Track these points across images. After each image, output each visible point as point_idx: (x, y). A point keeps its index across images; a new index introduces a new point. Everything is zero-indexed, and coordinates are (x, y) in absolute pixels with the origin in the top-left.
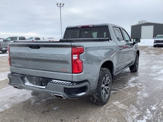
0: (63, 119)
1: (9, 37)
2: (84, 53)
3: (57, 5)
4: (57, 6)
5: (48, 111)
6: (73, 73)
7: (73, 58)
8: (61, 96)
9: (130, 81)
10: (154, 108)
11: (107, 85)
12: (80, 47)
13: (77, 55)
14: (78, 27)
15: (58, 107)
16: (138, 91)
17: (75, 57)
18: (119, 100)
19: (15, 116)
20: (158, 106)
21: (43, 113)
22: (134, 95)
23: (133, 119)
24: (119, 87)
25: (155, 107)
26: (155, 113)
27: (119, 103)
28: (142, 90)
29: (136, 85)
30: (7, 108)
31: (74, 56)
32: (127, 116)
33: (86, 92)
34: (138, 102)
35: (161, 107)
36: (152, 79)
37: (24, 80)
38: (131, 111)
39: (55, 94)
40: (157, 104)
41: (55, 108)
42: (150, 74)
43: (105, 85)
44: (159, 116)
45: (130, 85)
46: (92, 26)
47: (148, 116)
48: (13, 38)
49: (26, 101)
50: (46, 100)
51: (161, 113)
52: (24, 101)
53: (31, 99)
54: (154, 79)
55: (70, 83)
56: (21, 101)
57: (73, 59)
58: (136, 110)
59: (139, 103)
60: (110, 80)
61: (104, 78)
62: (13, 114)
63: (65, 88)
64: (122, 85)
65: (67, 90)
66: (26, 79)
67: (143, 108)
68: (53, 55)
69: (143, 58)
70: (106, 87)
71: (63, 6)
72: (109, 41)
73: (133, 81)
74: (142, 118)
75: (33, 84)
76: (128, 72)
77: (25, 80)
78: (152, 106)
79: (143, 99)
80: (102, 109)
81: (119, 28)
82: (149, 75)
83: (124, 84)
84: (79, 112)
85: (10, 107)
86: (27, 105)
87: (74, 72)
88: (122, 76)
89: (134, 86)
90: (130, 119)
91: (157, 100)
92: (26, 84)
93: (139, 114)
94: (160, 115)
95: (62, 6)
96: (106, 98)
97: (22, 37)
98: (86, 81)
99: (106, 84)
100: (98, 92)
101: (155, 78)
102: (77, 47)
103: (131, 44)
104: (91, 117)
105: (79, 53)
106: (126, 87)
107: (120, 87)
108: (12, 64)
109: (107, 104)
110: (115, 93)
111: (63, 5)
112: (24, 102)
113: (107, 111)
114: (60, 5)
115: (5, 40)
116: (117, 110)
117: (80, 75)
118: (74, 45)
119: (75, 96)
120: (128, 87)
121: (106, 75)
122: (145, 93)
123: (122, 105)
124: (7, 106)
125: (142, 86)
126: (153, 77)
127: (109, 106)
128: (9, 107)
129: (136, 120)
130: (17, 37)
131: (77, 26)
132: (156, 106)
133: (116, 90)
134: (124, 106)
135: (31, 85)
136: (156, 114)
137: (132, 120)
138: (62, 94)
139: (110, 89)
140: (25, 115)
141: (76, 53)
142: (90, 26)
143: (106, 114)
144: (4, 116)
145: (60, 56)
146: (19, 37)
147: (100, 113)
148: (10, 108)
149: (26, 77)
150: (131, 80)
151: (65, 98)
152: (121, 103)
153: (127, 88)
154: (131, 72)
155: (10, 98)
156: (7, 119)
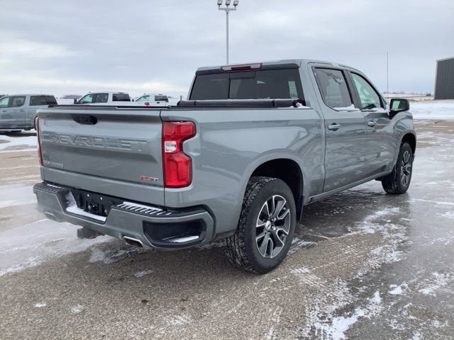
0: (149, 299)
1: (88, 93)
2: (197, 136)
3: (219, 5)
4: (220, 9)
5: (121, 279)
6: (166, 186)
7: (166, 147)
8: (138, 242)
9: (371, 217)
10: (397, 291)
11: (279, 223)
12: (184, 121)
13: (174, 143)
14: (224, 69)
15: (150, 271)
16: (378, 244)
17: (171, 147)
18: (309, 265)
19: (42, 285)
20: (412, 286)
21: (109, 281)
22: (359, 255)
23: (325, 314)
24: (329, 231)
25: (403, 288)
26: (392, 304)
27: (308, 271)
28: (389, 244)
29: (381, 228)
30: (30, 266)
31: (168, 145)
32: (312, 305)
33: (199, 235)
34: (360, 274)
35: (420, 289)
36: (438, 215)
37: (67, 199)
38: (328, 295)
39: (125, 237)
40: (412, 281)
41: (141, 274)
42: (439, 203)
43: (271, 221)
44: (401, 312)
45: (362, 230)
46: (259, 66)
47: (369, 310)
48: (98, 96)
49: (80, 253)
50: (128, 252)
51: (411, 304)
52: (75, 251)
53: (92, 249)
54: (443, 215)
55: (160, 210)
56: (69, 251)
57: (166, 151)
58: (344, 293)
59: (364, 275)
60: (288, 211)
61: (266, 203)
62: (40, 279)
63: (145, 223)
64: (339, 228)
65: (150, 228)
66: (71, 197)
67: (366, 290)
68: (122, 141)
69: (445, 156)
70: (274, 229)
71: (235, 9)
72: (295, 106)
73: (378, 219)
74: (348, 314)
75: (87, 210)
76: (379, 194)
77: (68, 201)
78: (396, 286)
79: (380, 266)
80: (255, 283)
81: (342, 71)
82: (435, 204)
83: (348, 224)
84: (193, 285)
85: (39, 264)
86: (79, 262)
87: (168, 184)
88: (353, 204)
89: (372, 232)
90: (316, 313)
91: (419, 272)
92: (69, 209)
93: (346, 303)
94: (405, 309)
95: (232, 9)
96: (271, 257)
97: (121, 94)
98: (203, 207)
99: (275, 219)
100: (243, 238)
101: (448, 213)
102: (176, 121)
103: (385, 115)
104: (219, 300)
105: (181, 137)
106: (350, 232)
107: (331, 233)
108: (45, 162)
109: (273, 273)
110: (308, 247)
111: (235, 5)
112: (75, 255)
113: (266, 288)
114: (227, 5)
115: (78, 100)
116: (292, 289)
117: (182, 192)
118: (167, 117)
119: (170, 244)
120: (355, 233)
121: (274, 197)
122: (395, 251)
123: (313, 277)
124: (33, 262)
125: (395, 233)
126: (444, 211)
127: (277, 277)
128: (35, 264)
129: (330, 316)
130: (107, 94)
131: (222, 67)
132: (406, 285)
133: (317, 239)
134: (317, 281)
135: (81, 212)
136: (394, 305)
137: (321, 315)
138: (139, 237)
139: (287, 233)
140: (65, 284)
141: (173, 137)
142: (252, 67)
143: (261, 296)
144: (19, 282)
145: (137, 142)
146: (114, 95)
147: (244, 293)
148: (38, 267)
149: (71, 194)
150: (373, 216)
151: (146, 248)
152: (314, 272)
153: (349, 237)
154: (388, 194)
155: (47, 245)
156: (23, 289)
